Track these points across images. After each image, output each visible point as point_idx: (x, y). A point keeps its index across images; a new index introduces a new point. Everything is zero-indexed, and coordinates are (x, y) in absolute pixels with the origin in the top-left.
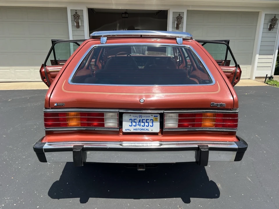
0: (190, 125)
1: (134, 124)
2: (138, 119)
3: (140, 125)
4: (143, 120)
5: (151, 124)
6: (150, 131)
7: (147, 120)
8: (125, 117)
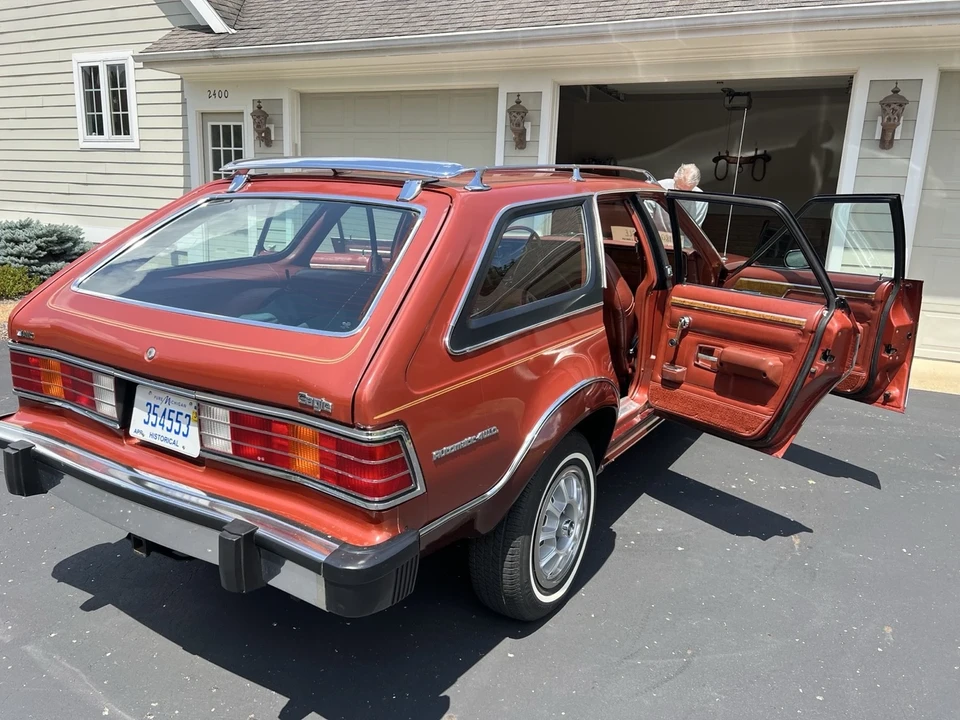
0: (262, 454)
1: (153, 418)
2: (163, 407)
3: (163, 425)
4: (171, 411)
5: (184, 428)
6: (179, 449)
7: (179, 413)
8: (141, 397)
